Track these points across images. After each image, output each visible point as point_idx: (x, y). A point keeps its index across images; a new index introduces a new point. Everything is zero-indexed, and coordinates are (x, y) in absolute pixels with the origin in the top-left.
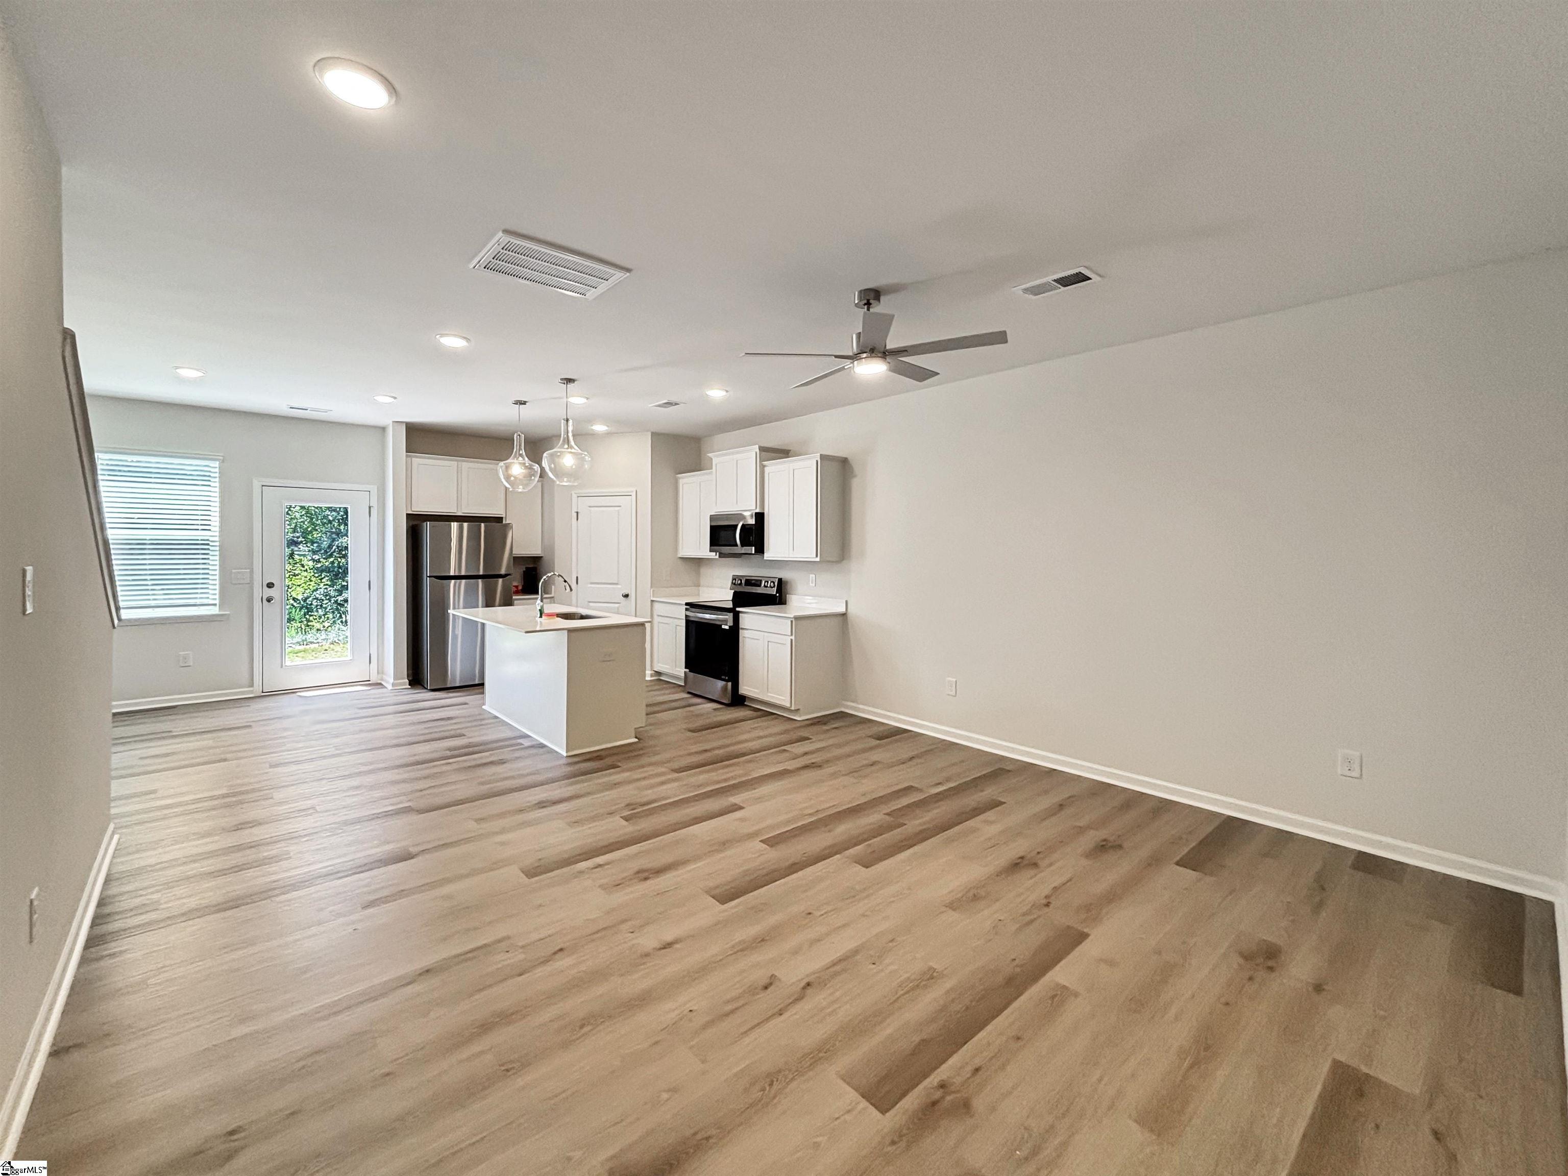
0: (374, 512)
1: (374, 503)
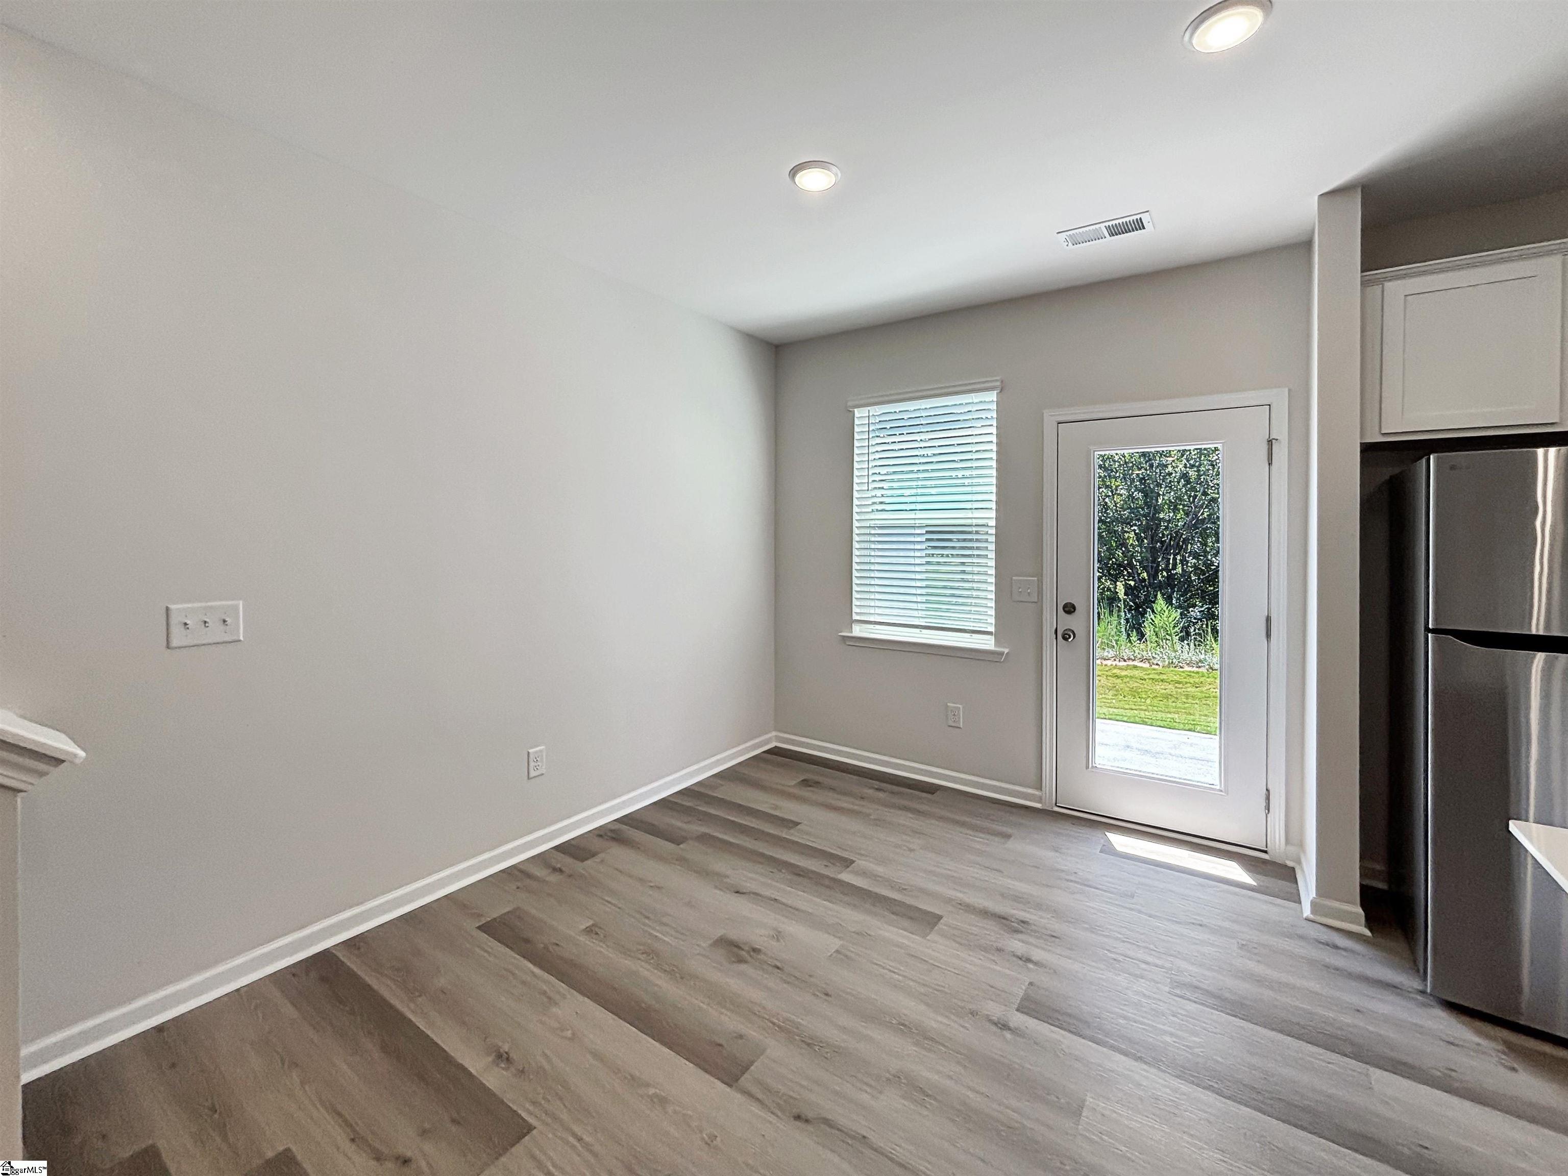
0: (1281, 453)
1: (1281, 432)
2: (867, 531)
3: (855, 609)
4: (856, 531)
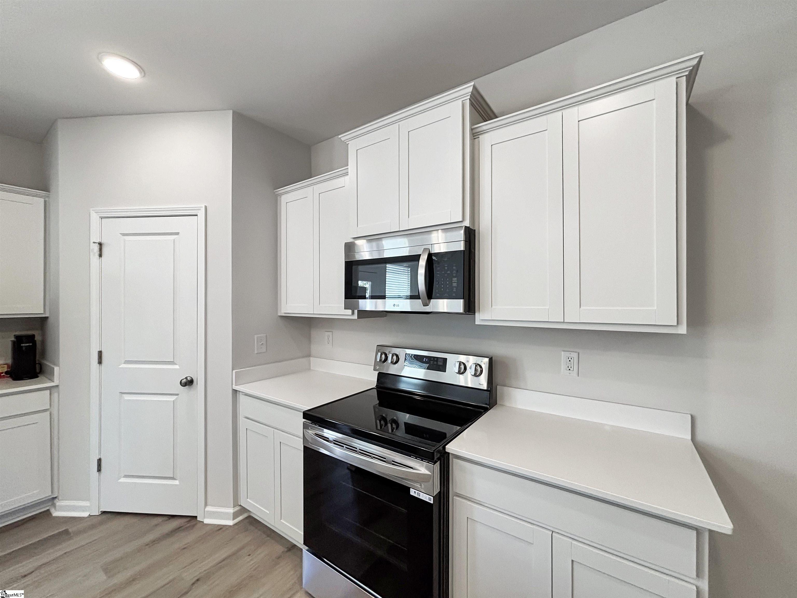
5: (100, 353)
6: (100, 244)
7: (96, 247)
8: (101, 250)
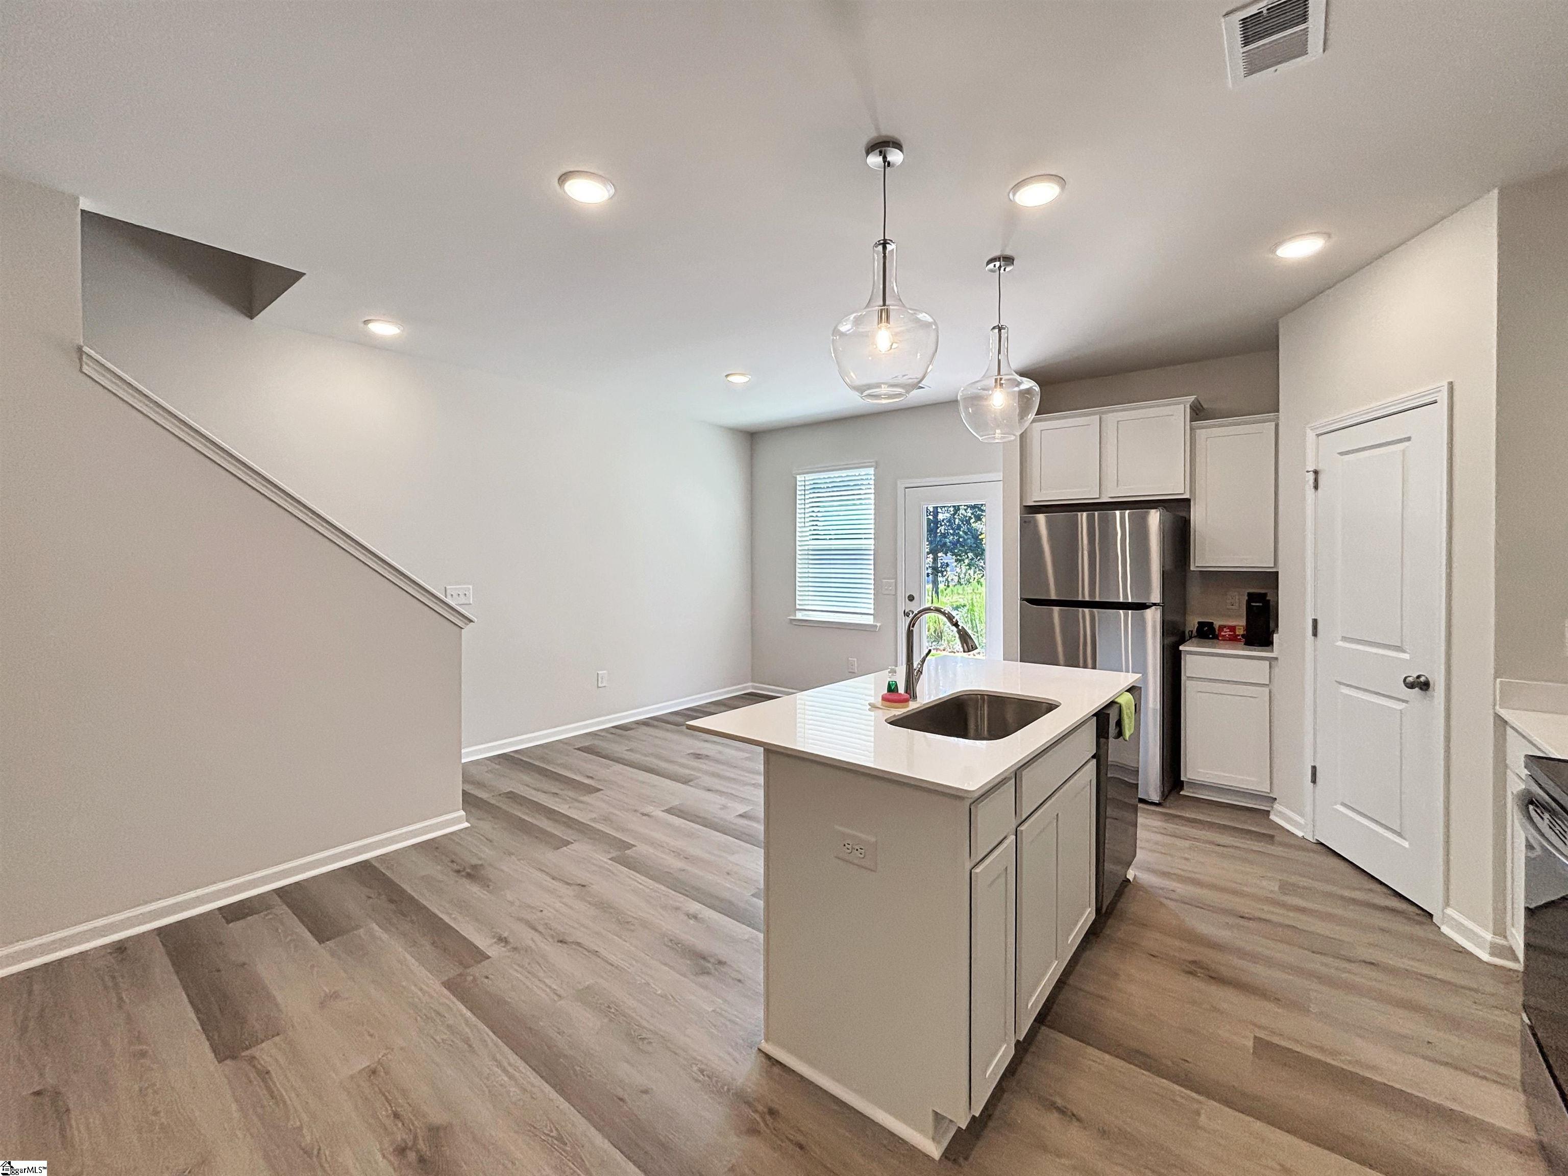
2: (806, 552)
3: (798, 602)
4: (798, 552)
5: (1315, 622)
6: (1316, 472)
7: (1311, 477)
8: (1316, 481)
